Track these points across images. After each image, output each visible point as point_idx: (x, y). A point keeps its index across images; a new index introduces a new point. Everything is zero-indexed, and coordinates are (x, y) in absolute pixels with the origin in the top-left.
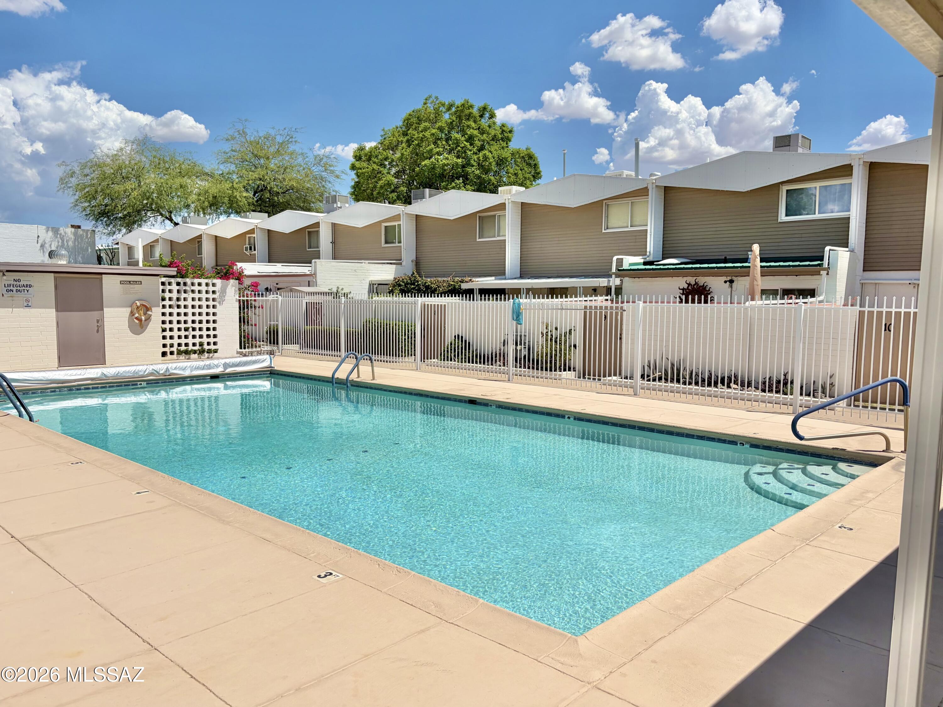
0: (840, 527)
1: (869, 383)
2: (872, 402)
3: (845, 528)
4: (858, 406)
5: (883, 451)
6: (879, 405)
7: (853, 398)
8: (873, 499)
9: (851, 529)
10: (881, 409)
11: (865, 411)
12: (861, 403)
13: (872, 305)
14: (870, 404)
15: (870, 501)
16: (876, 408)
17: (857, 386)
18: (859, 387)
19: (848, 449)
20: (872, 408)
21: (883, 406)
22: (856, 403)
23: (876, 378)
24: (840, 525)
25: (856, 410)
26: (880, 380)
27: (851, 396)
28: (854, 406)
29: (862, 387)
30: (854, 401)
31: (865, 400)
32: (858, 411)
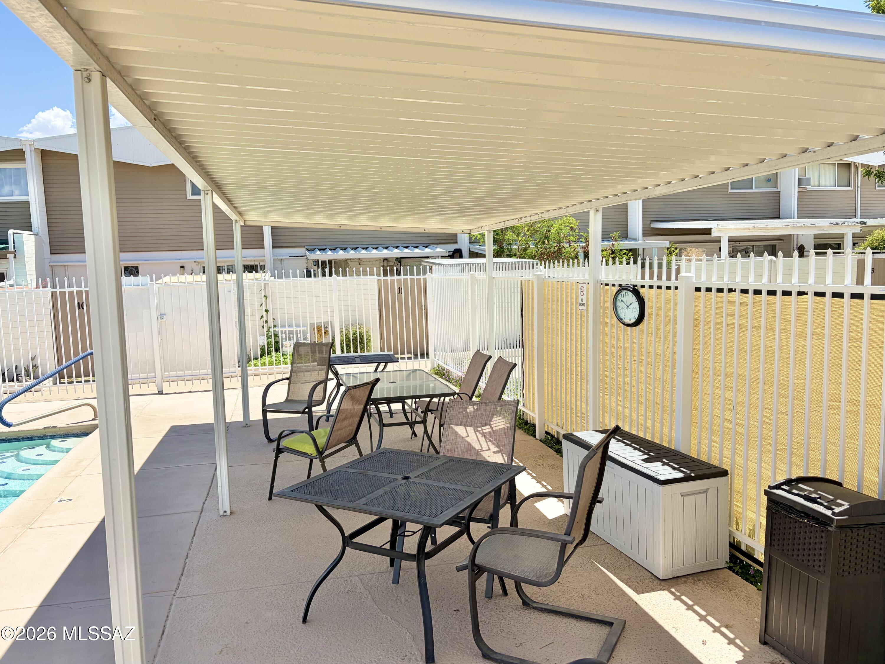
0: (59, 502)
1: (71, 359)
2: (76, 377)
3: (64, 500)
4: (64, 383)
5: (92, 420)
6: (83, 379)
7: (57, 375)
8: (88, 465)
9: (70, 500)
10: (85, 381)
11: (71, 386)
12: (66, 380)
13: (62, 286)
14: (74, 379)
15: (86, 468)
16: (81, 382)
17: (60, 363)
18: (62, 364)
19: (59, 426)
20: (77, 382)
21: (87, 379)
22: (62, 381)
23: (76, 354)
24: (59, 500)
25: (62, 387)
26: (81, 355)
27: (55, 374)
28: (60, 383)
29: (65, 364)
30: (60, 378)
31: (70, 376)
32: (65, 388)
